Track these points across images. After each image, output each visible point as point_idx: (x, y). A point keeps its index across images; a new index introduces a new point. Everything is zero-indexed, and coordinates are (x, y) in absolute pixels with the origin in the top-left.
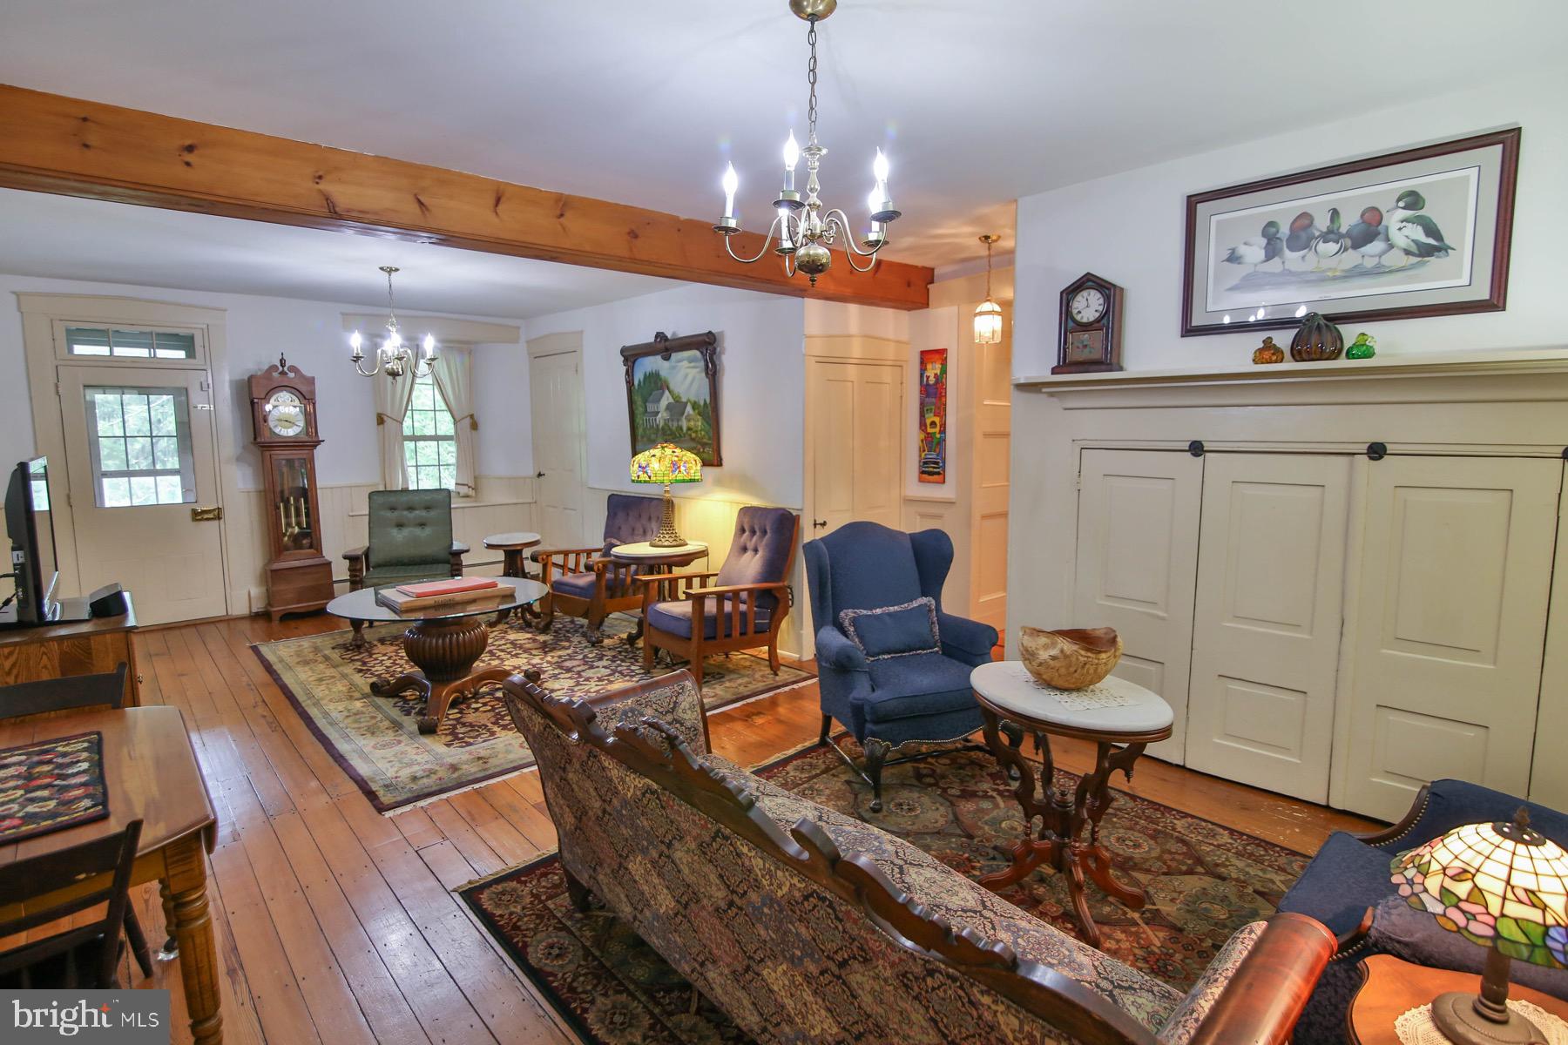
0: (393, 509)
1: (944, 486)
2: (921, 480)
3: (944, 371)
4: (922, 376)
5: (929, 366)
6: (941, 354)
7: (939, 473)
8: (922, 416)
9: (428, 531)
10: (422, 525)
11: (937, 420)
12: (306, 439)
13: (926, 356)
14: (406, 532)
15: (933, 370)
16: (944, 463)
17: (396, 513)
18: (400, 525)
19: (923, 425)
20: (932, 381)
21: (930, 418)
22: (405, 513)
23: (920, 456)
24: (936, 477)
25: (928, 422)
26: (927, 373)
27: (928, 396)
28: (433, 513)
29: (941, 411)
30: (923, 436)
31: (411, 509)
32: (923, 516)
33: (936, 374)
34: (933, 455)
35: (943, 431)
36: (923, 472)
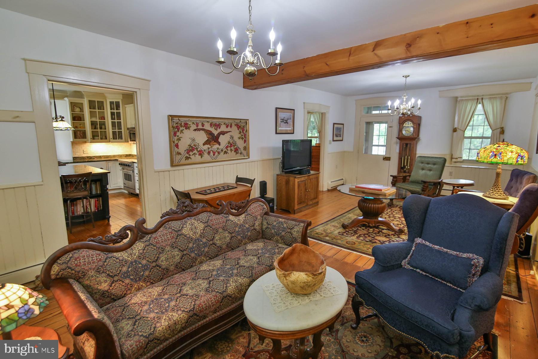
0: (422, 163)
9: (431, 172)
10: (430, 170)
12: (413, 137)
14: (424, 172)
17: (423, 164)
18: (423, 169)
22: (426, 165)
28: (435, 166)
31: (428, 164)
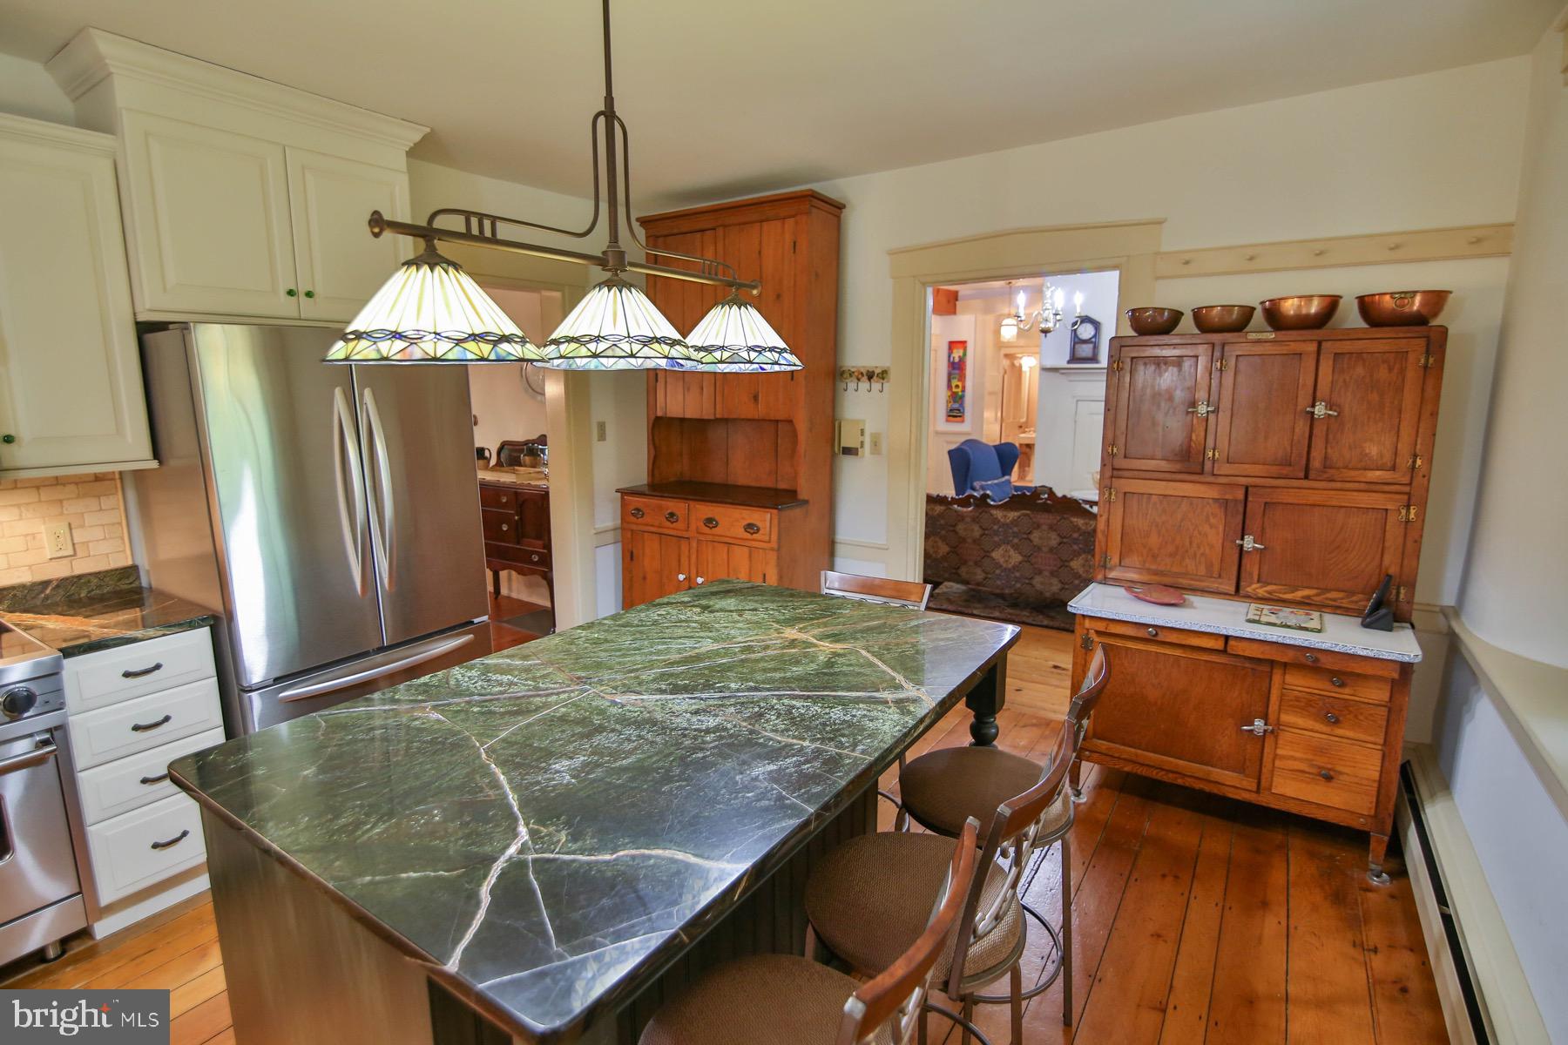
1: (963, 425)
2: (947, 421)
3: (965, 354)
4: (949, 357)
5: (955, 351)
6: (963, 344)
7: (960, 416)
8: (949, 381)
11: (960, 384)
13: (952, 345)
15: (957, 354)
16: (964, 410)
19: (949, 387)
20: (957, 360)
21: (955, 382)
23: (947, 406)
24: (958, 419)
25: (953, 385)
26: (953, 355)
27: (954, 368)
29: (962, 378)
30: (949, 394)
32: (948, 442)
33: (959, 357)
34: (956, 406)
35: (963, 391)
36: (950, 416)
